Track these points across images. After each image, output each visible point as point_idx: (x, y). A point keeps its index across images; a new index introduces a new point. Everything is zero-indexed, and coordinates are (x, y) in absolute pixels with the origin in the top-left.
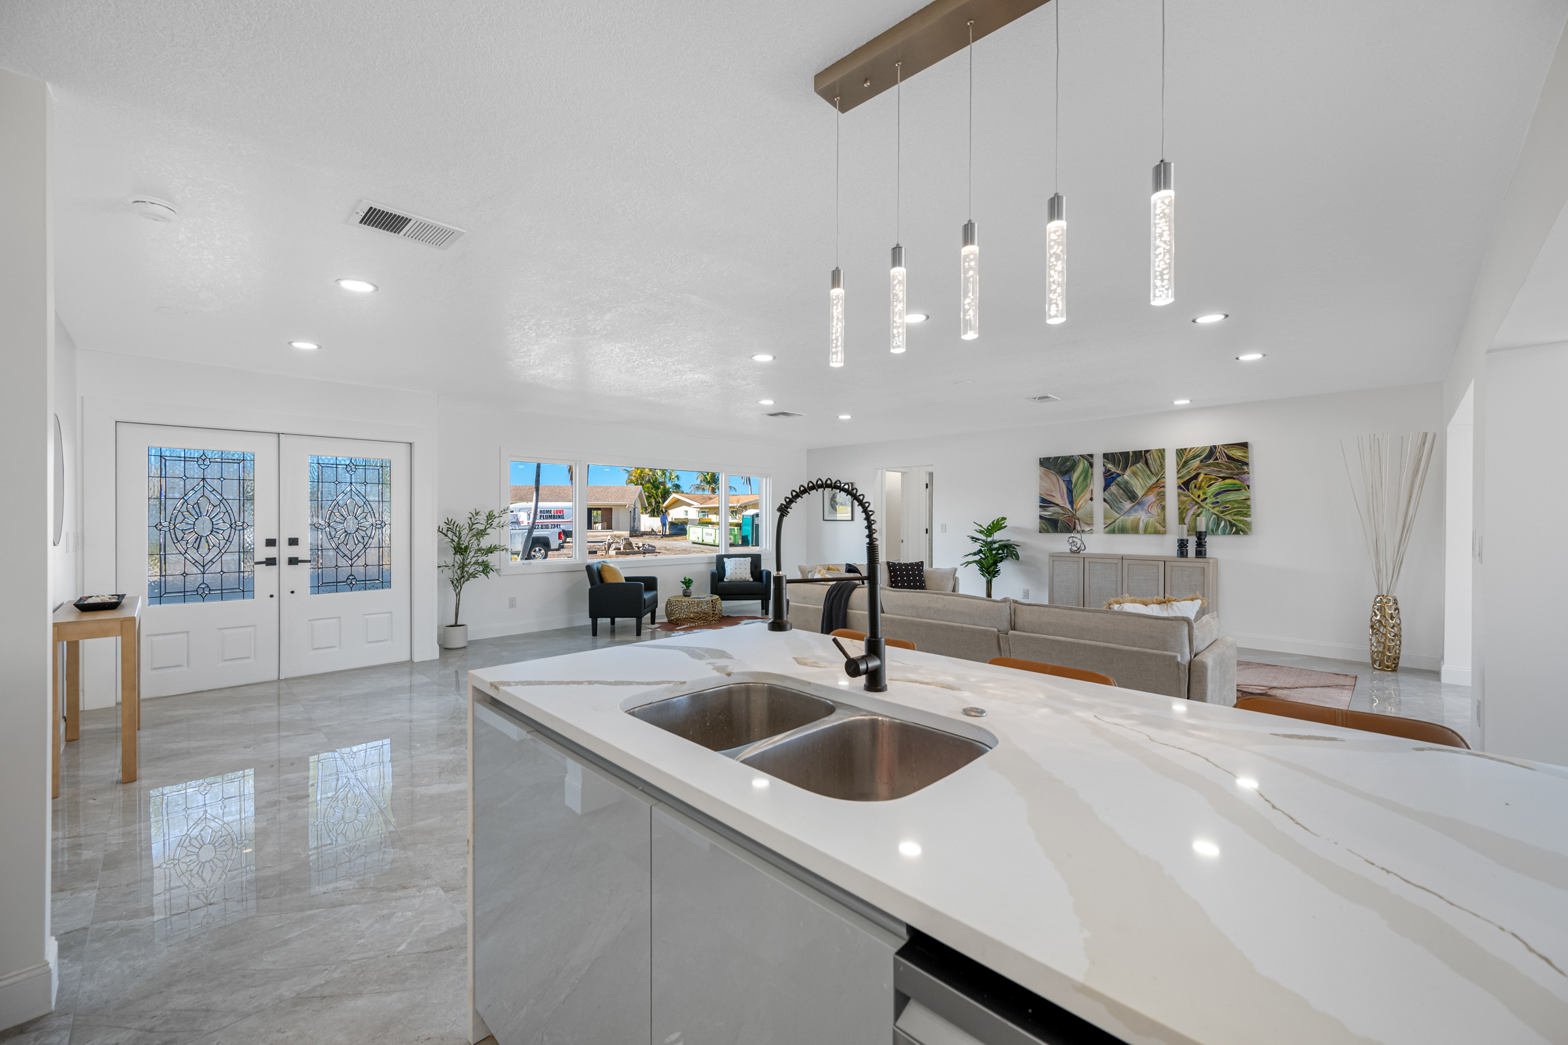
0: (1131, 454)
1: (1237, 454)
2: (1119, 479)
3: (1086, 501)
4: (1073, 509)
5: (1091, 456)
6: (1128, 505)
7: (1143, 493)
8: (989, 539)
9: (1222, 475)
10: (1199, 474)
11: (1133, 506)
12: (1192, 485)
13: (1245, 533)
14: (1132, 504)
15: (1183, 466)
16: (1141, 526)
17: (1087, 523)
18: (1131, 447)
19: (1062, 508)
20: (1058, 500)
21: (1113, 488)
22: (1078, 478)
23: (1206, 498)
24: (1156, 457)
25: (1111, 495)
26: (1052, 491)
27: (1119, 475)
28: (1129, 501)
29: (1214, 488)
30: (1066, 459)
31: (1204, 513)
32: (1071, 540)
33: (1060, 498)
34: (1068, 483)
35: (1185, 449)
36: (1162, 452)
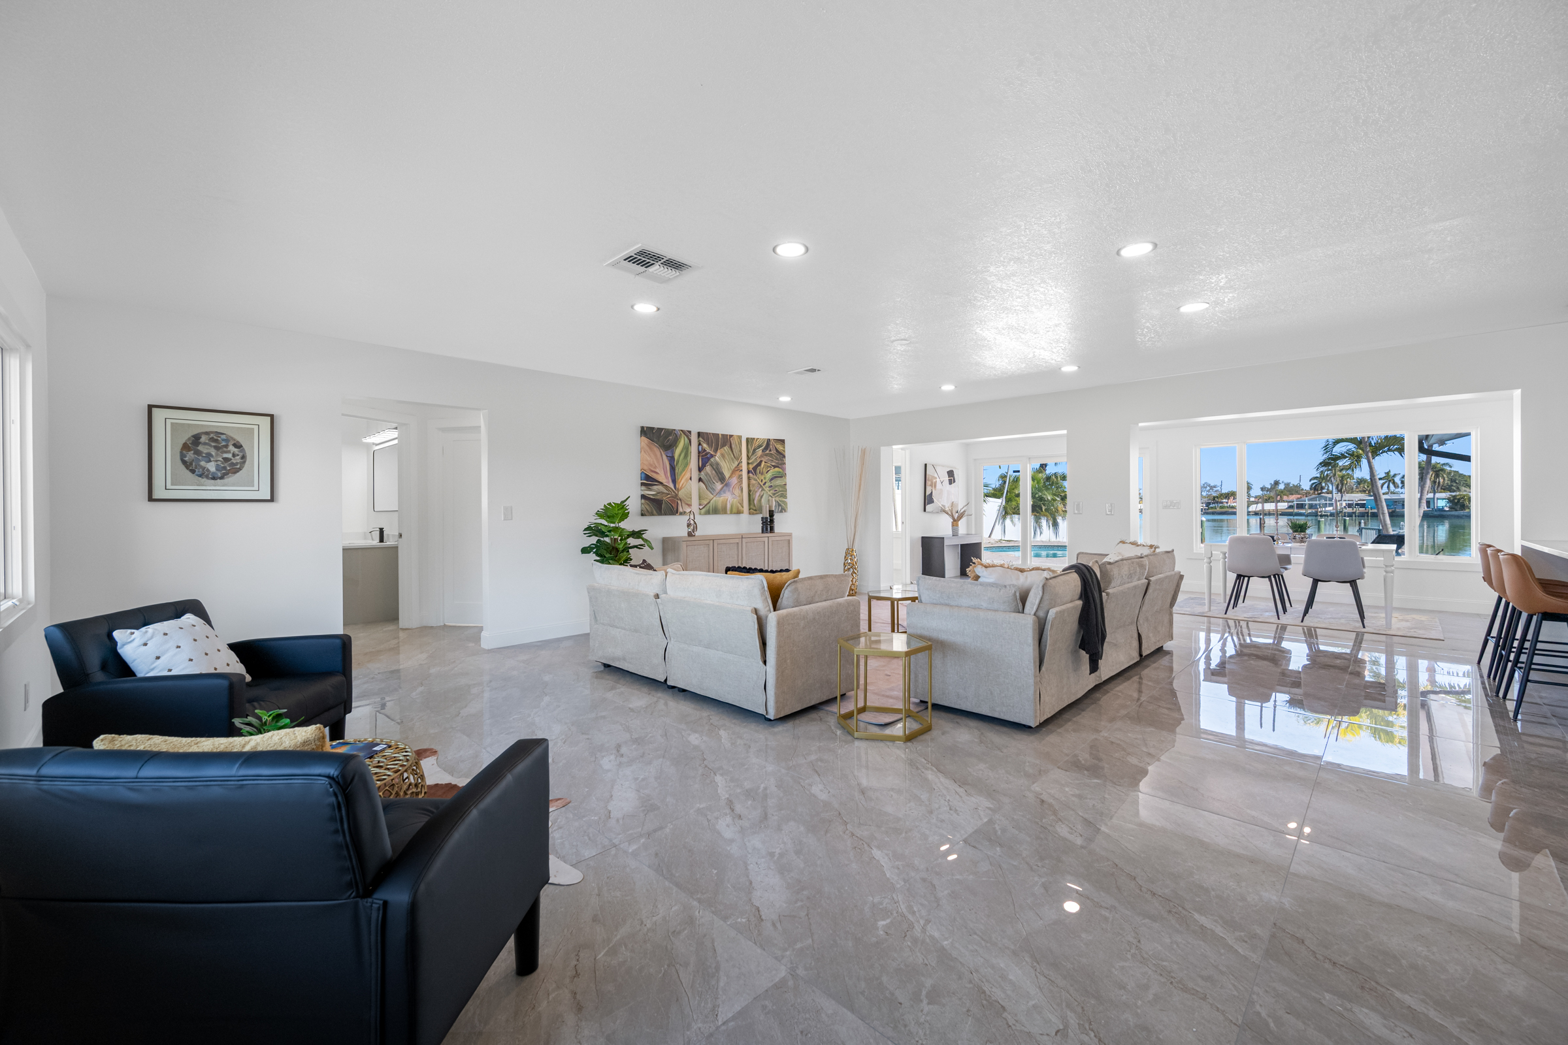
0: (720, 436)
1: (780, 447)
2: (712, 460)
3: (687, 481)
4: (675, 488)
5: (690, 432)
6: (719, 486)
7: (730, 475)
9: (773, 464)
10: (761, 461)
11: (723, 487)
12: (758, 471)
13: (785, 511)
15: (751, 453)
16: (729, 506)
17: (687, 504)
18: (721, 430)
19: (666, 487)
21: (708, 468)
22: (680, 455)
23: (766, 483)
24: (737, 443)
25: (706, 475)
26: (655, 467)
27: (712, 456)
28: (719, 483)
29: (769, 475)
30: (668, 432)
31: (765, 495)
33: (663, 476)
34: (672, 459)
35: (754, 439)
36: (740, 437)
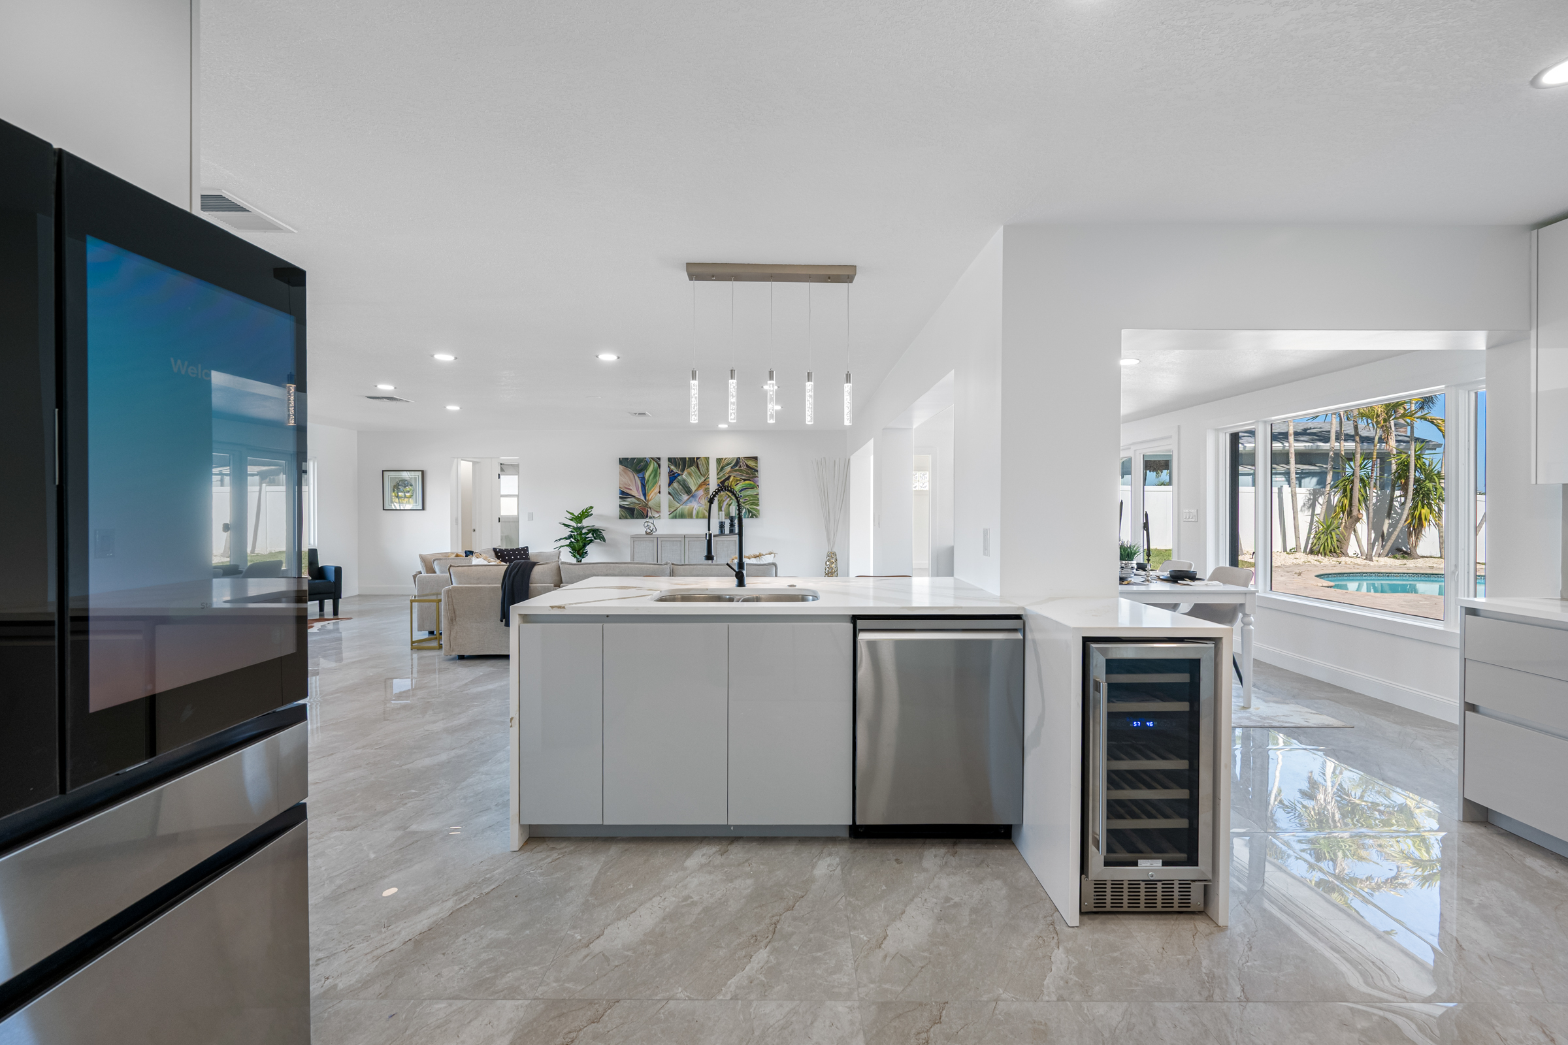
0: (687, 459)
1: (751, 464)
2: (679, 478)
3: (656, 494)
4: (645, 500)
5: (659, 459)
6: (685, 497)
7: (695, 489)
8: (579, 525)
9: (743, 478)
10: (730, 476)
13: (756, 517)
14: (688, 497)
15: (721, 471)
16: (694, 513)
17: (656, 511)
18: (687, 455)
19: (638, 499)
20: (634, 493)
21: (675, 484)
22: (650, 476)
24: (704, 463)
25: (673, 490)
26: (629, 485)
27: (679, 475)
28: (686, 495)
29: (739, 487)
30: (640, 460)
31: (732, 503)
32: (646, 524)
33: (636, 491)
34: (643, 479)
35: (722, 459)
36: (707, 459)
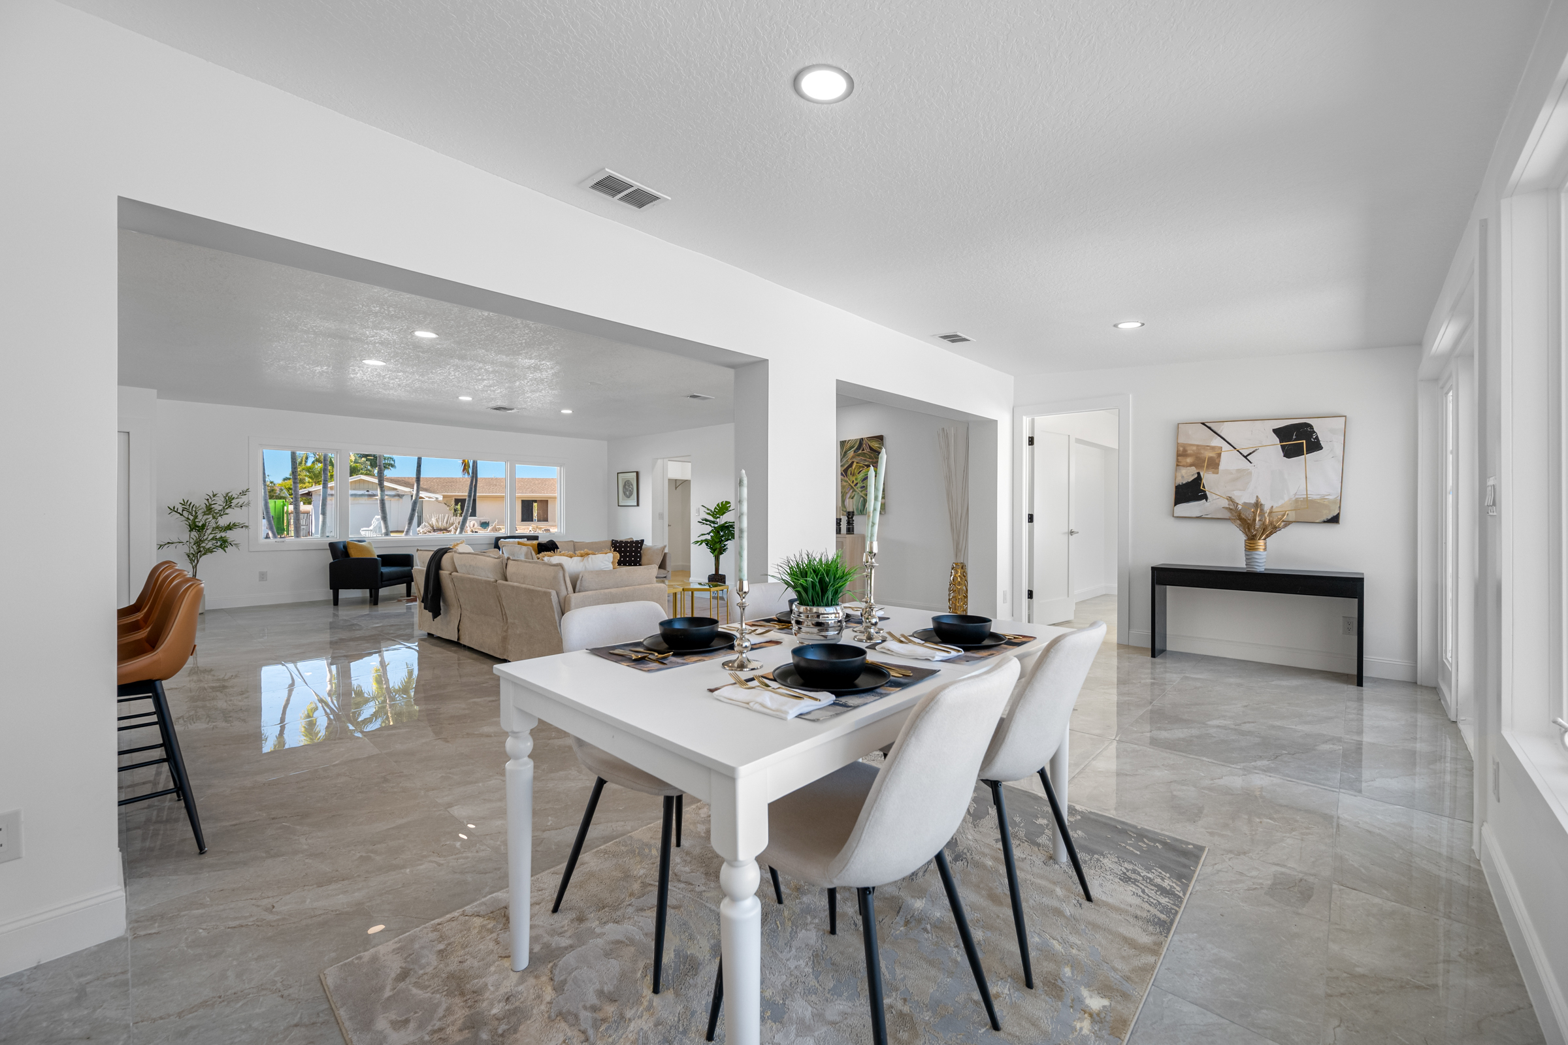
1: (873, 445)
9: (866, 463)
10: (853, 462)
12: (849, 472)
15: (844, 456)
23: (857, 483)
29: (861, 476)
31: (856, 496)
